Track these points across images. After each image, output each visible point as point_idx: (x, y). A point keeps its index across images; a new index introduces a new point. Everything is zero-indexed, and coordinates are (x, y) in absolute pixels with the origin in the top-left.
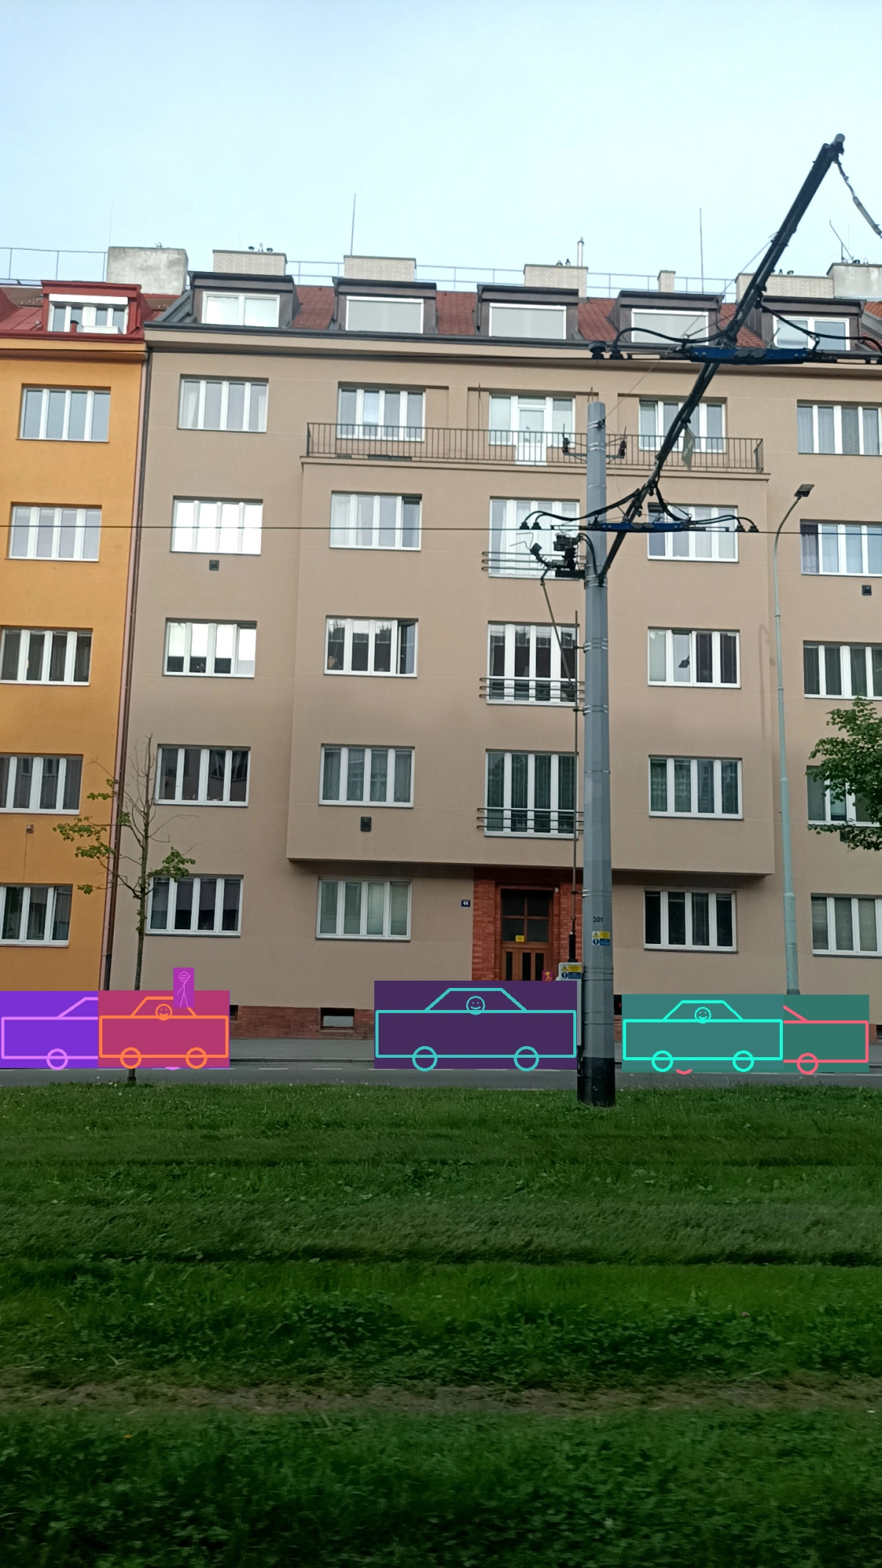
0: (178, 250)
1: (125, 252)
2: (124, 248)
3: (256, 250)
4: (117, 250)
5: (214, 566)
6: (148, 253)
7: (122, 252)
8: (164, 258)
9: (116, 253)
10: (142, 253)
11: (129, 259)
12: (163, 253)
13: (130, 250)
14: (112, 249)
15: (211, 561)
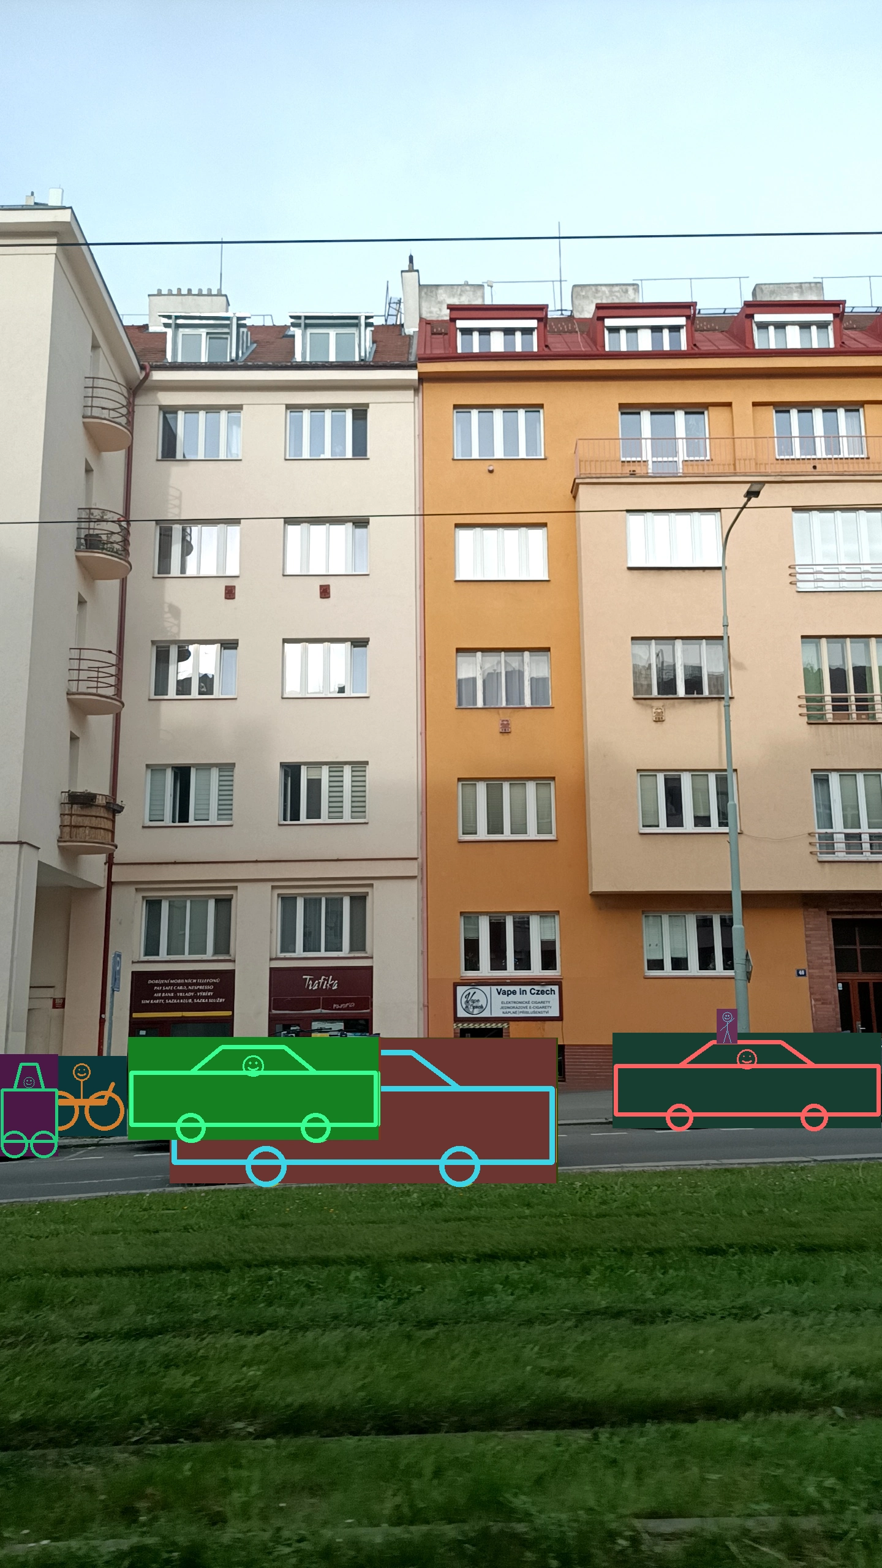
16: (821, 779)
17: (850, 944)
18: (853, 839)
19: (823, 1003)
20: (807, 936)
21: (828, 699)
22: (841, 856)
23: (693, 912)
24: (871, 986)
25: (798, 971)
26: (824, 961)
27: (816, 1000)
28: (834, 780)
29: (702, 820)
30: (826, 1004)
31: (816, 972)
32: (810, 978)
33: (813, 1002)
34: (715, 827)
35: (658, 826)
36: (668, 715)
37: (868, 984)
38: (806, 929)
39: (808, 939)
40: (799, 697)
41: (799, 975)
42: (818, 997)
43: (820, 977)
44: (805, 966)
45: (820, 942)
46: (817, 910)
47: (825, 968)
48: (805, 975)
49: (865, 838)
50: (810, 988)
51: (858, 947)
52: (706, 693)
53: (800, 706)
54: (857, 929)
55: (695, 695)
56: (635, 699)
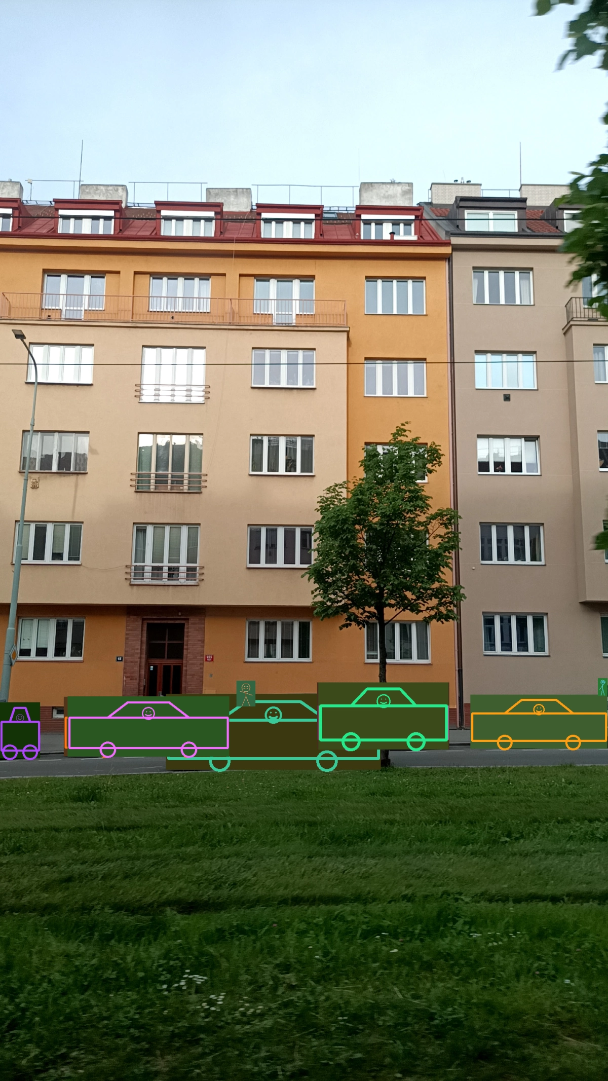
0: (408, 183)
1: (372, 186)
2: (372, 183)
3: (459, 182)
4: (366, 185)
5: (507, 398)
6: (388, 186)
7: (370, 186)
8: (399, 189)
9: (365, 186)
10: (384, 186)
11: (375, 191)
12: (398, 186)
13: (376, 185)
14: (363, 184)
15: (504, 395)
16: (141, 530)
17: (161, 640)
18: (157, 570)
19: (131, 679)
20: (127, 634)
21: (153, 476)
22: (147, 581)
23: (54, 617)
24: (172, 668)
25: (117, 658)
26: (136, 651)
27: (127, 677)
28: (150, 530)
29: (57, 556)
30: (133, 679)
31: (128, 658)
32: (126, 662)
33: (125, 679)
34: (65, 560)
35: (27, 559)
36: (42, 484)
37: (170, 666)
38: (127, 630)
39: (127, 636)
40: (131, 474)
41: (117, 660)
42: (128, 675)
43: (132, 662)
44: (123, 655)
45: (134, 639)
46: (136, 617)
47: (136, 655)
48: (122, 660)
49: (166, 569)
50: (124, 669)
51: (167, 642)
52: (72, 470)
53: (131, 480)
54: (167, 630)
55: (64, 471)
56: (20, 472)
